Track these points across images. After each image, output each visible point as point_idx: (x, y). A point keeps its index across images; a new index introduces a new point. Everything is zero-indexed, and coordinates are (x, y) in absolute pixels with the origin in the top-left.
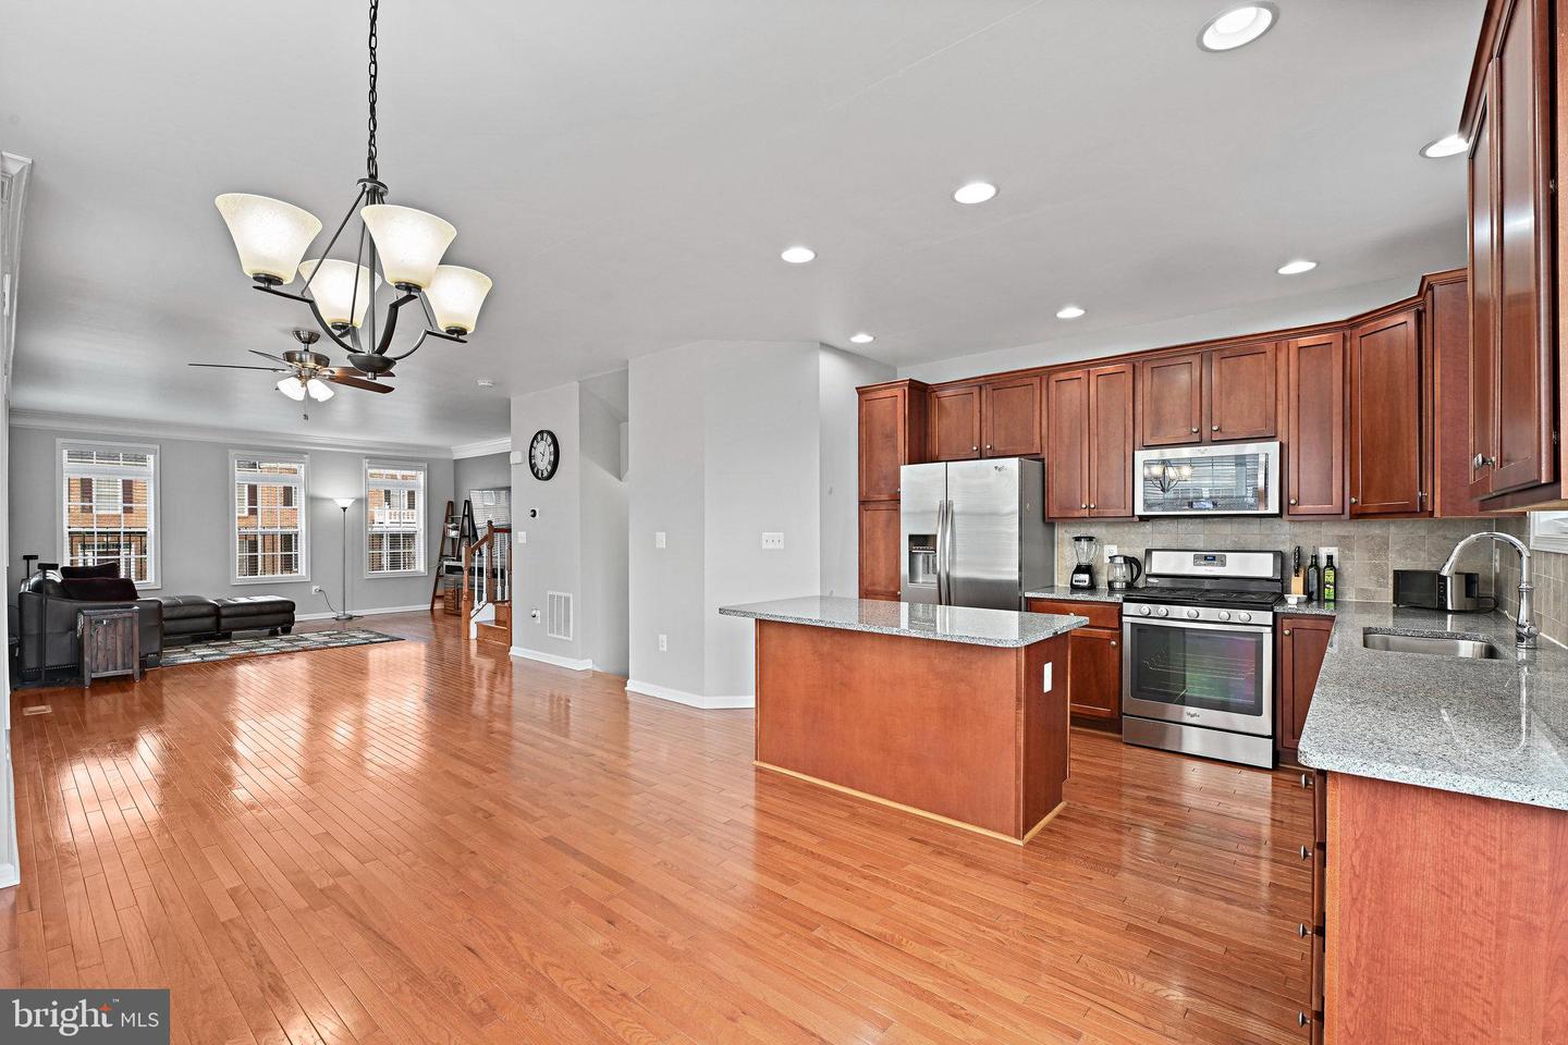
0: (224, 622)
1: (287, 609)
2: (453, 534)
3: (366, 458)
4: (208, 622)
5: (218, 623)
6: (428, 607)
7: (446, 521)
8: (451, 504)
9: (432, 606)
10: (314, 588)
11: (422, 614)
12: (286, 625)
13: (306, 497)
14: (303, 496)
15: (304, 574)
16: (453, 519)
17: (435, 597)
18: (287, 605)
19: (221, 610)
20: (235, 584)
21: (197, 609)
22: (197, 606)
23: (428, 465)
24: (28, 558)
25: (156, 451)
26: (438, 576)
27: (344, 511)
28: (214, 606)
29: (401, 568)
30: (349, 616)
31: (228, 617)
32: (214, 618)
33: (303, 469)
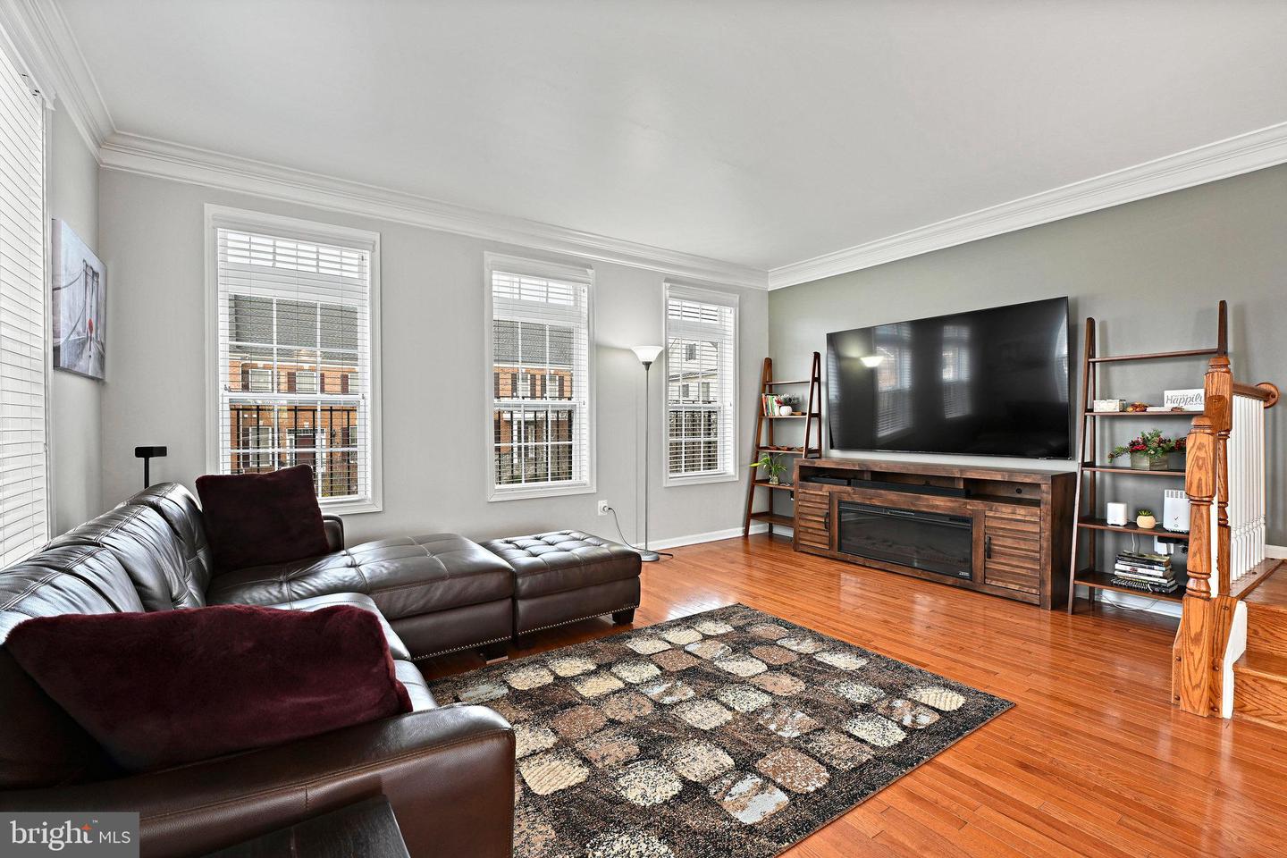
0: (522, 605)
1: (630, 567)
2: (783, 411)
3: (667, 280)
4: (497, 609)
5: (513, 610)
6: (739, 532)
7: (764, 391)
8: (769, 364)
9: (746, 531)
10: (602, 503)
11: (733, 544)
12: (626, 607)
13: (591, 344)
15: (586, 479)
16: (773, 387)
17: (750, 516)
18: (631, 562)
19: (520, 581)
20: (493, 500)
21: (476, 584)
22: (477, 576)
23: (740, 298)
24: (145, 453)
25: (374, 246)
26: (754, 482)
27: (648, 369)
28: (508, 574)
29: (702, 467)
30: (655, 555)
31: (530, 595)
32: (510, 600)
33: (586, 294)
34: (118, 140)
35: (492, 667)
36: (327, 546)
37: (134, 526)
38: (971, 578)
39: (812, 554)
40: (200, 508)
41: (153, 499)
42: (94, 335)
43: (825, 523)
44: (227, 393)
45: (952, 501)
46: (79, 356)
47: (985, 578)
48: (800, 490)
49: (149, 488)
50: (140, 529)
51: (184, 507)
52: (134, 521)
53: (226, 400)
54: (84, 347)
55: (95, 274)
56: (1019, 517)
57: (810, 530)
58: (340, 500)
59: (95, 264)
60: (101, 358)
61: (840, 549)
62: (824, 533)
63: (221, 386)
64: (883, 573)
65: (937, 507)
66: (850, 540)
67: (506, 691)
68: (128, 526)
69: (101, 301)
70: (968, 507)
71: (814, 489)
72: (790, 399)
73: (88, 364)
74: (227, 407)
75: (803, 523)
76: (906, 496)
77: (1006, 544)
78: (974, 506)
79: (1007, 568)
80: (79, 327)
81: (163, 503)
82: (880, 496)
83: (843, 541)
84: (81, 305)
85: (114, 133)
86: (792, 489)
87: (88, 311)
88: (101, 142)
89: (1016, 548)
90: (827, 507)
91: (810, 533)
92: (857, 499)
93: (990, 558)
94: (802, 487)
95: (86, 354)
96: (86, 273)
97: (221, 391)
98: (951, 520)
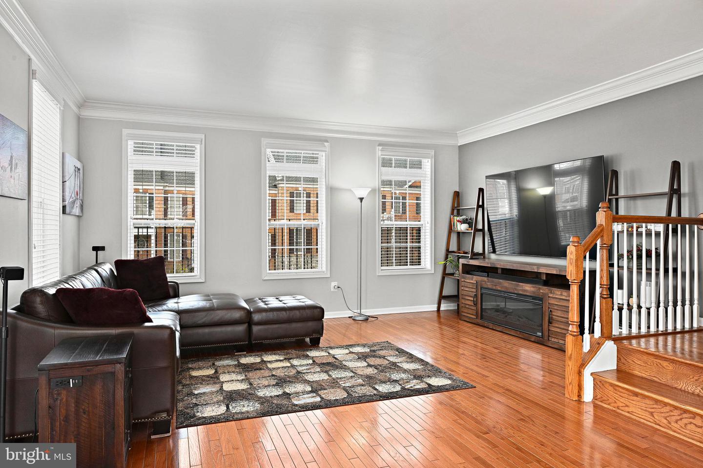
0: (255, 329)
1: (316, 314)
2: (463, 227)
3: (379, 145)
4: (241, 329)
5: (249, 330)
6: (434, 308)
7: (452, 213)
8: (457, 195)
9: (439, 307)
10: (333, 284)
11: (429, 316)
12: (315, 336)
13: (327, 188)
14: (324, 186)
15: (324, 269)
16: (458, 210)
17: (442, 298)
18: (317, 311)
19: (253, 315)
20: (265, 278)
21: (229, 314)
22: (229, 311)
23: (435, 152)
24: (96, 249)
25: (201, 141)
26: (445, 275)
27: (361, 202)
28: (246, 311)
29: (409, 264)
30: (366, 317)
31: (259, 323)
32: (247, 324)
33: (324, 157)
34: (87, 104)
35: (237, 355)
36: (170, 294)
37: (88, 275)
38: (542, 337)
39: (468, 322)
40: (116, 274)
41: (96, 268)
42: (78, 197)
43: (474, 301)
44: (132, 220)
45: (534, 287)
46: (73, 208)
47: (549, 336)
48: (462, 280)
49: (97, 264)
50: (90, 277)
51: (108, 272)
52: (88, 274)
53: (132, 224)
54: (74, 203)
55: (79, 169)
56: (564, 298)
57: (467, 306)
58: (184, 275)
59: (79, 165)
60: (82, 206)
61: (482, 318)
62: (473, 308)
63: (129, 217)
64: (501, 334)
65: (525, 291)
66: (487, 312)
67: (236, 363)
68: (85, 275)
69: (81, 181)
70: (541, 291)
71: (469, 278)
72: (467, 219)
73: (76, 211)
74: (132, 227)
75: (463, 301)
76: (512, 284)
77: (558, 315)
78: (544, 290)
79: (558, 330)
80: (73, 196)
81: (99, 270)
82: (500, 283)
83: (483, 313)
84: (74, 185)
85: (86, 102)
86: (459, 278)
87: (76, 187)
88: (80, 106)
89: (563, 317)
90: (474, 290)
91: (467, 308)
92: (489, 285)
93: (551, 323)
94: (463, 278)
95: (75, 206)
96: (75, 171)
97: (129, 219)
98: (533, 299)
